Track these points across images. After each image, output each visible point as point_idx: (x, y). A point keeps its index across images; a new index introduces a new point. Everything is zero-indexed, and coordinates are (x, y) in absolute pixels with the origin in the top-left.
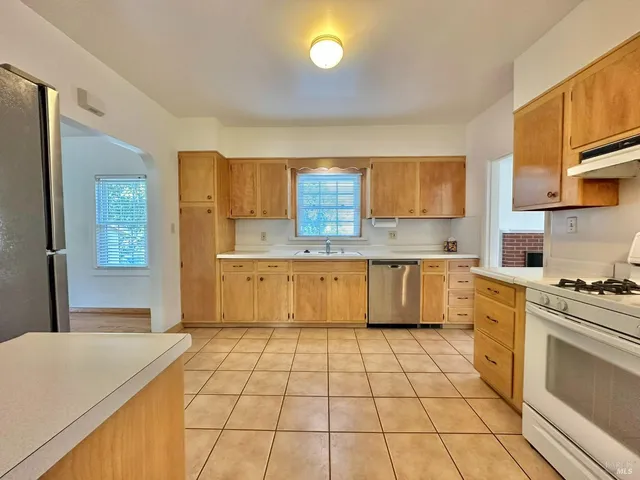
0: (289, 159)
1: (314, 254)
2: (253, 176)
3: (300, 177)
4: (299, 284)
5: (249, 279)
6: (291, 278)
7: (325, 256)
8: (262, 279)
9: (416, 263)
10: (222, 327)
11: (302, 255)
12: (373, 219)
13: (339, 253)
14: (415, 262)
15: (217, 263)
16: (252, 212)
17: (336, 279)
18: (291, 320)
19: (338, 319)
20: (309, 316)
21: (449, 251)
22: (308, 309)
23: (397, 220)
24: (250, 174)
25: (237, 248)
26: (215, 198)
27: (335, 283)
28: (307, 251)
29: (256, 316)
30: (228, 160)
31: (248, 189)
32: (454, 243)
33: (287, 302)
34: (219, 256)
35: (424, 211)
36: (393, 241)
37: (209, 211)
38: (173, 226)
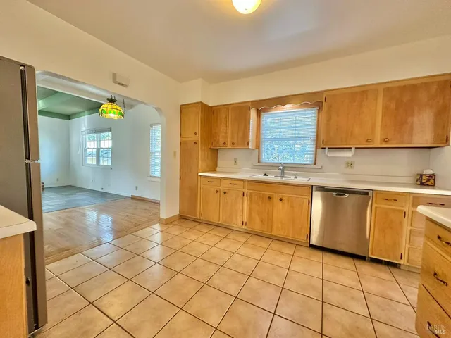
0: (251, 102)
1: (271, 178)
2: (226, 118)
3: (264, 116)
4: (251, 200)
5: (217, 192)
6: (245, 195)
7: (279, 180)
8: (225, 193)
9: (367, 194)
10: (201, 222)
11: (260, 177)
12: (326, 150)
13: (293, 177)
14: (365, 193)
15: (199, 178)
16: (225, 144)
17: (281, 200)
18: (244, 227)
19: (282, 234)
20: (257, 227)
21: (422, 185)
22: (257, 220)
23: (353, 149)
24: (224, 116)
25: (218, 169)
26: (199, 135)
27: (280, 203)
28: (265, 175)
29: (221, 220)
30: (211, 107)
31: (223, 128)
32: (432, 177)
33: (242, 213)
34: (200, 174)
35: (386, 140)
36: (349, 170)
37: (195, 143)
38: (175, 153)
